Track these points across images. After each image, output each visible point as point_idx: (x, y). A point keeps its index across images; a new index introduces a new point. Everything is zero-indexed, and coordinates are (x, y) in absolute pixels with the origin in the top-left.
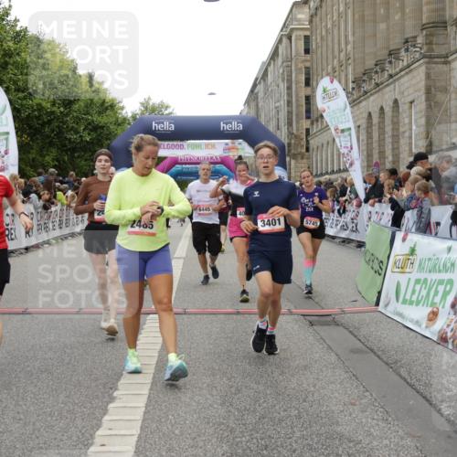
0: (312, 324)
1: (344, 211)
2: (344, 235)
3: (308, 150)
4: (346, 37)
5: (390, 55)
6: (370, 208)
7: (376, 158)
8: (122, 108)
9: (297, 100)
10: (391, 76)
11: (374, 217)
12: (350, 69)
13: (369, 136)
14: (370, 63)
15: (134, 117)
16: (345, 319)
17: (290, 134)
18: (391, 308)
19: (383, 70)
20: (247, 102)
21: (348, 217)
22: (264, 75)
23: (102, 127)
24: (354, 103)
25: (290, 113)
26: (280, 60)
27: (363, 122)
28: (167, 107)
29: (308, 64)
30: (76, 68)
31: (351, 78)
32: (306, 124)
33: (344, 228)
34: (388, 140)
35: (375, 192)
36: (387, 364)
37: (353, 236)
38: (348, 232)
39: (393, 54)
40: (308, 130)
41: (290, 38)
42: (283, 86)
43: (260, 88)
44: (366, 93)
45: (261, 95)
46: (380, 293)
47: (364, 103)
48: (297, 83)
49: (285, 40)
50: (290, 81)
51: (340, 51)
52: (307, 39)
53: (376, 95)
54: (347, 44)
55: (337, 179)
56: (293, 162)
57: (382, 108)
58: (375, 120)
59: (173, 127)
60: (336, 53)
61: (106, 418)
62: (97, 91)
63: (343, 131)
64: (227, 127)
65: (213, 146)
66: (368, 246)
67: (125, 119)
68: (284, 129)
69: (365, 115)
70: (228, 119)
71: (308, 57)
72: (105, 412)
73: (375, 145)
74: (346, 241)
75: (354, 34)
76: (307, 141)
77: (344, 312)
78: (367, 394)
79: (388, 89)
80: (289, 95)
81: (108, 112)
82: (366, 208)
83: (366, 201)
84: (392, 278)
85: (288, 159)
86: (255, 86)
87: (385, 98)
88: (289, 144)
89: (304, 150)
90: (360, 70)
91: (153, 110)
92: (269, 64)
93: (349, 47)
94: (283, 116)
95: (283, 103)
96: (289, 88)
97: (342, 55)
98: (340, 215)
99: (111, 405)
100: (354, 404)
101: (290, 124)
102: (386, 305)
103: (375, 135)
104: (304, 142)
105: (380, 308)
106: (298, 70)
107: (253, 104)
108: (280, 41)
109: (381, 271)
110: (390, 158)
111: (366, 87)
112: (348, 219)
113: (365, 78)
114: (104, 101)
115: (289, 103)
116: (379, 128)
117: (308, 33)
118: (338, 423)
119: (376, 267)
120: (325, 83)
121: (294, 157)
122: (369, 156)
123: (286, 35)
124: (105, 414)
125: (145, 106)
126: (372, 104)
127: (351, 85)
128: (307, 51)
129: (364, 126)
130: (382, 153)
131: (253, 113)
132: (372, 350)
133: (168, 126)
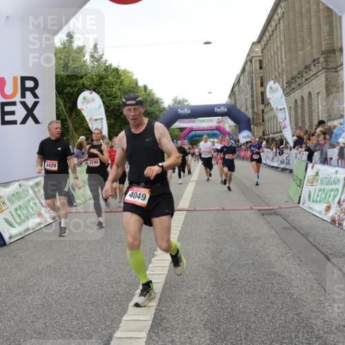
0: (263, 214)
1: (282, 153)
2: (282, 166)
3: (263, 121)
4: (282, 59)
5: (306, 68)
6: (296, 151)
7: (300, 124)
8: (163, 103)
9: (257, 95)
10: (307, 80)
11: (299, 156)
12: (285, 76)
13: (296, 112)
14: (295, 73)
15: (169, 107)
16: (281, 211)
17: (254, 113)
18: (306, 205)
19: (302, 76)
20: (230, 96)
21: (284, 156)
22: (238, 82)
23: (152, 113)
24: (287, 94)
25: (253, 101)
26: (246, 73)
27: (292, 105)
28: (187, 101)
29: (261, 75)
30: (137, 83)
31: (285, 81)
32: (261, 107)
33: (282, 162)
34: (307, 114)
35: (299, 142)
36: (302, 235)
37: (287, 167)
38: (284, 164)
39: (307, 68)
40: (263, 110)
41: (251, 61)
42: (249, 87)
43: (236, 89)
44: (293, 89)
45: (237, 92)
46: (300, 197)
47: (293, 95)
48: (256, 85)
49: (249, 63)
50: (252, 84)
51: (279, 67)
52: (260, 61)
53: (299, 91)
54: (282, 63)
55: (278, 136)
56: (255, 128)
57: (302, 97)
58: (299, 103)
59: (189, 112)
60: (277, 68)
61: (151, 265)
62: (149, 94)
63: (281, 110)
64: (219, 110)
65: (211, 120)
66: (294, 172)
67: (164, 109)
68: (250, 110)
69: (294, 101)
70: (219, 106)
71: (262, 71)
72: (150, 262)
73: (300, 117)
74: (284, 170)
75: (285, 57)
76: (263, 116)
77: (281, 208)
78: (291, 251)
79: (305, 87)
80: (252, 91)
81: (155, 105)
82: (294, 151)
83: (294, 147)
84: (307, 189)
85: (252, 126)
86: (233, 87)
87: (304, 91)
88: (253, 118)
89: (261, 121)
90: (290, 77)
91: (179, 103)
92: (241, 76)
93: (284, 65)
94: (249, 103)
95: (249, 96)
96: (252, 88)
97: (280, 69)
98: (280, 155)
99: (154, 259)
100: (283, 257)
101: (253, 107)
102: (304, 203)
103: (299, 111)
104: (261, 117)
105: (301, 205)
106: (257, 78)
107: (233, 97)
108: (246, 63)
109: (300, 185)
110: (308, 124)
111: (293, 86)
112: (285, 158)
113: (293, 81)
114: (153, 100)
115: (252, 96)
116: (302, 107)
117: (261, 58)
118: (273, 267)
119: (298, 183)
120: (271, 84)
121: (256, 125)
122: (297, 123)
123: (249, 60)
124: (150, 263)
125: (175, 100)
126: (297, 95)
127: (285, 85)
128: (261, 68)
129: (293, 107)
130: (303, 122)
131: (233, 102)
132: (295, 228)
133: (187, 111)
